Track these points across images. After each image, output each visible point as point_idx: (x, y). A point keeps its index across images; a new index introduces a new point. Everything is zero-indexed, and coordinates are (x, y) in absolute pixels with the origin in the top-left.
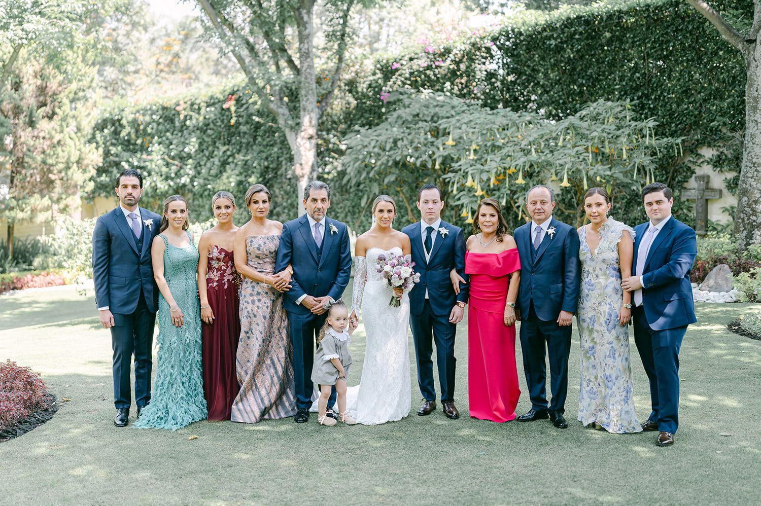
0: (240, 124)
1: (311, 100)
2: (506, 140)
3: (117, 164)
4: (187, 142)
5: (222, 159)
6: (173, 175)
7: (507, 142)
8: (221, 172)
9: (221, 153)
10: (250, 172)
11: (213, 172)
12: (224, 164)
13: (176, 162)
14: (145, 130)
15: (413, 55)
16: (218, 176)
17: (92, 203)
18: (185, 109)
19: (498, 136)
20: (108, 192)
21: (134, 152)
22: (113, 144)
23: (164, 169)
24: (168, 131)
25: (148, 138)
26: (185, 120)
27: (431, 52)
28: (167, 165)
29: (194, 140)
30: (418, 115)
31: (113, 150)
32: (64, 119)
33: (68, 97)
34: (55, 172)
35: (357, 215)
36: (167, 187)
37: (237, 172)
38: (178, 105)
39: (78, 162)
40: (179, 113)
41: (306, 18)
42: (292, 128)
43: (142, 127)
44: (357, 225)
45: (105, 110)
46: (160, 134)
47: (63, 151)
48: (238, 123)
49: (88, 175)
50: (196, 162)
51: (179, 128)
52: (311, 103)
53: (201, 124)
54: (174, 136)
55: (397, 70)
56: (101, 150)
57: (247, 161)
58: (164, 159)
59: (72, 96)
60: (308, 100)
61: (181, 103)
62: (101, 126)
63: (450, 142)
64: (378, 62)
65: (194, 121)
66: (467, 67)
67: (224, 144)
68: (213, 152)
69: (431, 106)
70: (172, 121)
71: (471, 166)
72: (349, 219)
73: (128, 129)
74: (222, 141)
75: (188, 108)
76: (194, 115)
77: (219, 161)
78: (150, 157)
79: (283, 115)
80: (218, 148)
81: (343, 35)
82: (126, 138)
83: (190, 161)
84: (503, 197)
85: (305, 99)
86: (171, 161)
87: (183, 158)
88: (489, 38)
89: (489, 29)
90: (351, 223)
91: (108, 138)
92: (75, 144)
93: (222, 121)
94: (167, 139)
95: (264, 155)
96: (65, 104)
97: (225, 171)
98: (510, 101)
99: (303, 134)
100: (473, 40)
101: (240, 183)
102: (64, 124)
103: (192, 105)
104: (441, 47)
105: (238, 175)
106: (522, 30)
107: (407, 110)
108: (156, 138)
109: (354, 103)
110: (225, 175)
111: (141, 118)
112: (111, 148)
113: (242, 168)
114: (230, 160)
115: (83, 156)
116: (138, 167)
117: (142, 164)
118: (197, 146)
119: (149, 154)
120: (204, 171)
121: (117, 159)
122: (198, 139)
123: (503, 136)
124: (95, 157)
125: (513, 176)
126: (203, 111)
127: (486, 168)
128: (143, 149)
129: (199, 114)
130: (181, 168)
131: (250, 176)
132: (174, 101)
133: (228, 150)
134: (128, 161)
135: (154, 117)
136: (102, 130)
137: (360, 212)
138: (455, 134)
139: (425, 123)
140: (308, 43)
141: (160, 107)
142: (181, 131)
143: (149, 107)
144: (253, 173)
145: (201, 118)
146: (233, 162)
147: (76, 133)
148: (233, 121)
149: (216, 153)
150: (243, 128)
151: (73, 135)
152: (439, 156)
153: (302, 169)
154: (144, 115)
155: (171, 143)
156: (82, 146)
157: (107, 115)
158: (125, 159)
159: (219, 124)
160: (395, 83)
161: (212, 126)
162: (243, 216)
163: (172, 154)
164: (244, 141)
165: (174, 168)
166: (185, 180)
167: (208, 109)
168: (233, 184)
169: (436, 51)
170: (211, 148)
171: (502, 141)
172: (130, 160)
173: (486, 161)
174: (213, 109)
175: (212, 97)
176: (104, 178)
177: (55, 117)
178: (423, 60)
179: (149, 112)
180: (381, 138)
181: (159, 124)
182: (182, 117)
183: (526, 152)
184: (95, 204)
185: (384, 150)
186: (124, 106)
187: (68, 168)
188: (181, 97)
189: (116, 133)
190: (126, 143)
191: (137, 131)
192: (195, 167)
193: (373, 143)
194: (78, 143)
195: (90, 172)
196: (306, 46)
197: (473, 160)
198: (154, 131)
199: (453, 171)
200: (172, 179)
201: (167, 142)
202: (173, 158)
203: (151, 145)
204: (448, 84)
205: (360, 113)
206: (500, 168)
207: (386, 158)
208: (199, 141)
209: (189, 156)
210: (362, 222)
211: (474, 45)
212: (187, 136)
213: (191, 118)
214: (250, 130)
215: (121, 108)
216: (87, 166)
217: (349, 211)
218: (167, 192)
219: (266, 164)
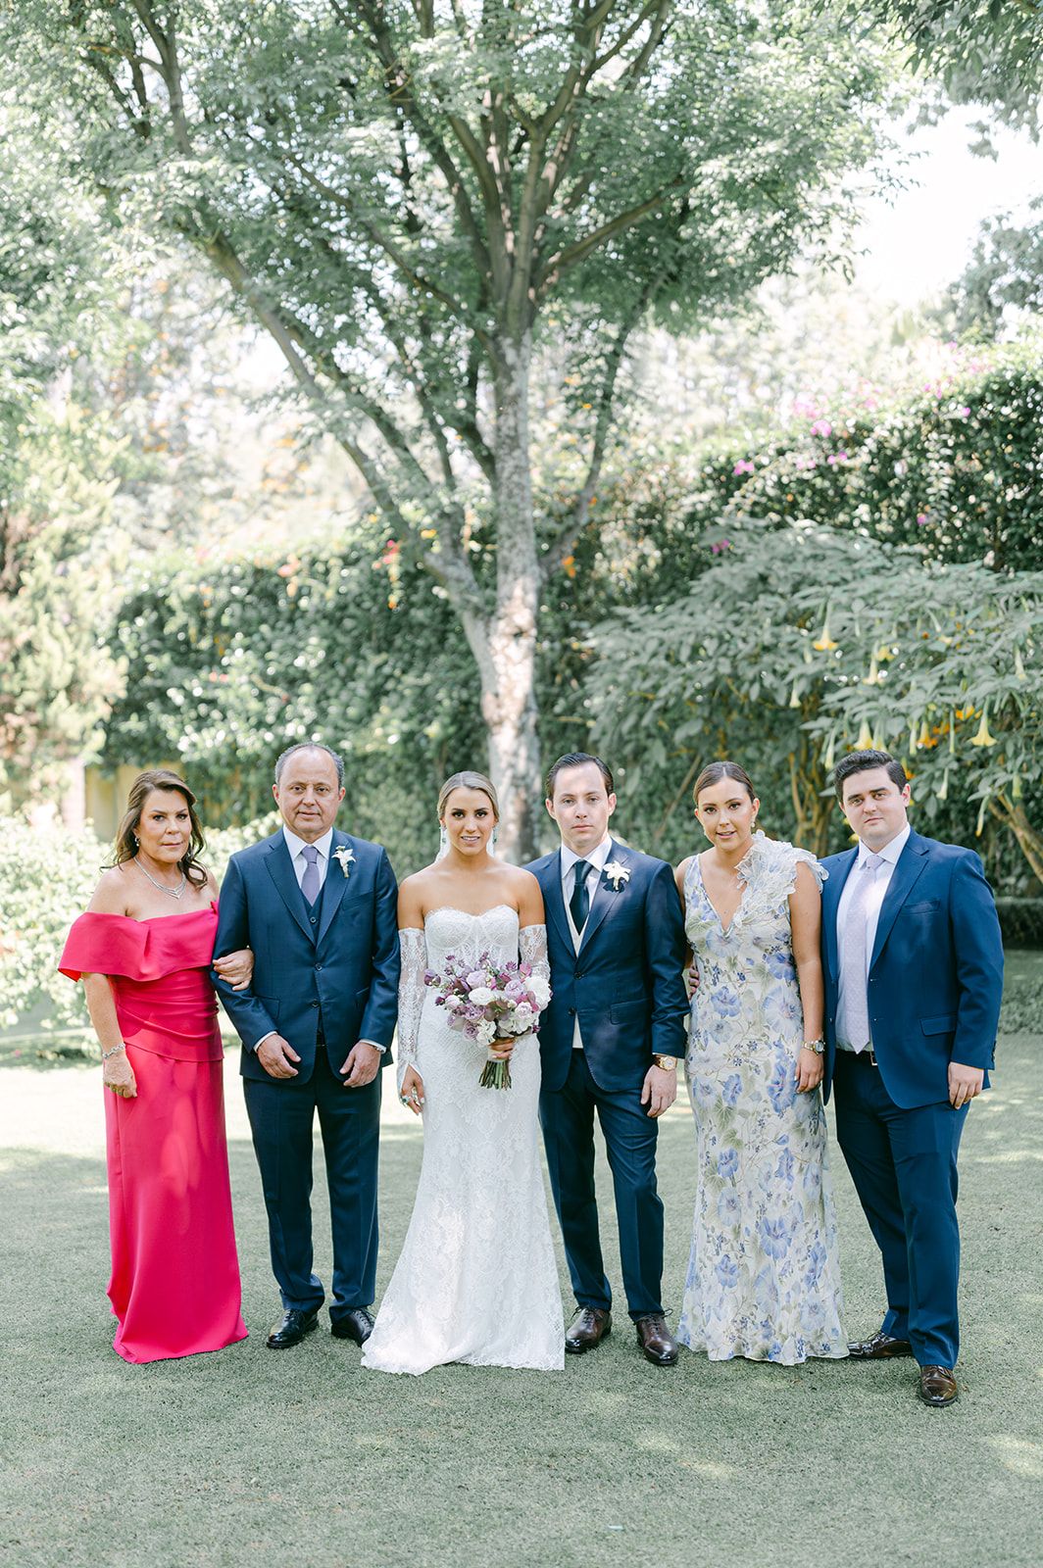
0: (412, 605)
1: (522, 545)
2: (958, 638)
3: (161, 695)
4: (301, 644)
5: (372, 684)
6: (270, 719)
7: (961, 643)
8: (370, 713)
9: (370, 671)
10: (429, 713)
11: (352, 712)
12: (377, 694)
13: (277, 690)
14: (217, 619)
15: (785, 443)
16: (363, 721)
17: (111, 778)
18: (298, 573)
19: (938, 628)
20: (143, 755)
21: (197, 667)
22: (155, 651)
23: (254, 705)
24: (263, 621)
25: (225, 637)
26: (299, 596)
27: (824, 434)
28: (262, 696)
29: (314, 640)
30: (763, 579)
31: (154, 663)
32: (39, 595)
33: (46, 548)
34: (19, 709)
35: (658, 814)
36: (258, 746)
37: (402, 712)
38: (284, 563)
39: (68, 689)
40: (285, 582)
41: (511, 356)
42: (477, 611)
43: (211, 613)
44: (658, 835)
45: (140, 577)
46: (248, 627)
47: (37, 665)
48: (408, 604)
49: (91, 717)
50: (319, 690)
51: (286, 615)
52: (521, 552)
53: (330, 605)
54: (277, 633)
55: (746, 477)
56: (123, 663)
57: (424, 689)
58: (251, 683)
59: (56, 545)
60: (514, 545)
61: (292, 559)
62: (131, 611)
63: (825, 642)
64: (709, 460)
65: (315, 600)
66: (912, 469)
67: (379, 651)
68: (355, 667)
69: (800, 558)
70: (273, 599)
71: (868, 700)
72: (640, 822)
73: (181, 618)
74: (374, 644)
75: (305, 572)
76: (316, 585)
77: (367, 687)
78: (227, 679)
79: (459, 580)
80: (364, 658)
81: (607, 396)
82: (181, 636)
83: (307, 688)
84: (941, 777)
85: (507, 544)
86: (266, 688)
87: (293, 681)
88: (961, 399)
89: (960, 379)
90: (644, 832)
91: (144, 637)
92: (63, 650)
93: (374, 598)
94: (263, 639)
95: (462, 675)
96: (41, 563)
97: (377, 710)
98: (1012, 549)
99: (502, 625)
100: (923, 405)
101: (408, 737)
102: (40, 606)
103: (313, 562)
104: (851, 423)
105: (404, 720)
106: (1038, 378)
107: (737, 568)
108: (239, 636)
109: (655, 556)
110: (377, 719)
111: (207, 592)
112: (149, 658)
113: (415, 703)
114: (390, 685)
115: (81, 675)
116: (202, 700)
117: (209, 695)
118: (321, 654)
119: (225, 670)
120: (334, 709)
121: (159, 683)
122: (324, 637)
123: (951, 628)
124: (108, 678)
125: (968, 728)
126: (333, 578)
127: (901, 705)
128: (213, 660)
129: (326, 583)
130: (289, 702)
131: (430, 723)
132: (277, 556)
133: (386, 663)
134: (181, 687)
135: (236, 590)
136: (132, 622)
137: (665, 806)
138: (836, 619)
139: (777, 599)
140: (515, 414)
141: (250, 570)
142: (291, 621)
143: (225, 570)
144: (436, 714)
145: (330, 593)
146: (395, 690)
147: (66, 626)
148: (393, 599)
149: (360, 669)
150: (419, 615)
151: (59, 629)
152: (801, 676)
153: (499, 706)
154: (216, 586)
155: (269, 649)
156: (79, 654)
157: (144, 588)
158: (177, 683)
159: (367, 604)
160: (738, 508)
161: (352, 610)
162: (414, 812)
163: (271, 671)
164: (420, 642)
165: (273, 704)
166: (295, 729)
167: (345, 572)
168: (393, 739)
169: (838, 433)
170: (350, 660)
171: (948, 641)
172: (187, 685)
173: (907, 687)
174: (355, 571)
175: (353, 547)
176: (133, 725)
177: (21, 592)
178: (806, 455)
179: (227, 580)
180: (672, 635)
181: (244, 604)
182: (291, 590)
183: (1002, 667)
184: (117, 780)
185: (677, 662)
186: (177, 567)
187: (48, 701)
188: (291, 546)
189: (160, 624)
190: (183, 648)
191: (203, 621)
192: (318, 702)
193: (652, 646)
194: (69, 647)
195: (94, 709)
196: (511, 422)
197: (876, 685)
198: (235, 623)
199: (827, 713)
200: (269, 727)
201: (262, 646)
202: (273, 681)
203: (227, 652)
204: (863, 511)
205: (669, 580)
206: (933, 707)
207: (680, 680)
208: (325, 643)
209: (305, 677)
210: (668, 830)
211: (926, 416)
212: (302, 632)
213: (309, 594)
214: (432, 618)
215: (172, 571)
216: (92, 698)
217: (641, 804)
218: (258, 756)
219: (465, 695)
